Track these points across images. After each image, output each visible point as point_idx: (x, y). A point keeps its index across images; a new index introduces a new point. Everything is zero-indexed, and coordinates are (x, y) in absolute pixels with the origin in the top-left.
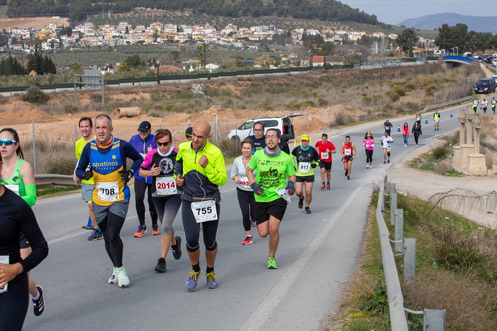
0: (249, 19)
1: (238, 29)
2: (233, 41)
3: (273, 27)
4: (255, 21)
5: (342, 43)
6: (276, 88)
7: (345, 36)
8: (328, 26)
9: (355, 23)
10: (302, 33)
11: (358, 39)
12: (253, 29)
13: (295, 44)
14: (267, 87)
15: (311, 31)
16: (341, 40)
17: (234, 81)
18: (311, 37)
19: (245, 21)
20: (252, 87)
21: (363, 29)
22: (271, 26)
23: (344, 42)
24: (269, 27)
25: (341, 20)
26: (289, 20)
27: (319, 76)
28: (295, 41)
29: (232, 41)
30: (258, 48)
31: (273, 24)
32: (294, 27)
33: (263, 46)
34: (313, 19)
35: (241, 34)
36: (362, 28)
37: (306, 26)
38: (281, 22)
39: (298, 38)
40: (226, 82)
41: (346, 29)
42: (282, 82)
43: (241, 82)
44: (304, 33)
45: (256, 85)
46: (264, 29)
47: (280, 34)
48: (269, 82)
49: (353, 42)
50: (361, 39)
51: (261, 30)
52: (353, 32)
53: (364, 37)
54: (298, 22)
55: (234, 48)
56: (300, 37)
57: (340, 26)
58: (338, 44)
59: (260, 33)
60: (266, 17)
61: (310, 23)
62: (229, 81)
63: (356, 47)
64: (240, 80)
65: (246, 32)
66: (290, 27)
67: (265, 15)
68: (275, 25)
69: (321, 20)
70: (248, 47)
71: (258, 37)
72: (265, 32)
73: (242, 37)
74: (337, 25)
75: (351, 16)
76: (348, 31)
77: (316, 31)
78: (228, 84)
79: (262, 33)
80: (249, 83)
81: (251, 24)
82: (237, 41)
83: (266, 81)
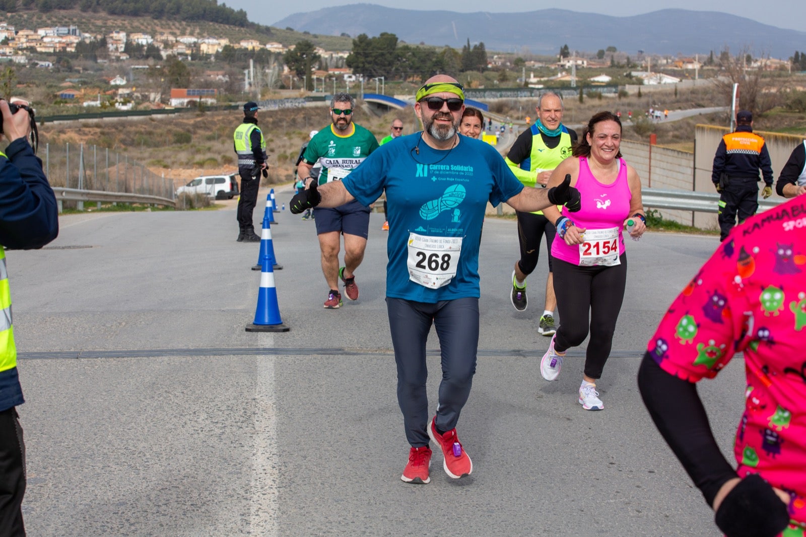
0: (34, 15)
1: (17, 33)
2: (10, 52)
3: (75, 30)
4: (44, 18)
5: (190, 58)
6: (135, 138)
7: (195, 46)
8: (165, 29)
9: (211, 23)
10: (125, 40)
11: (217, 51)
12: (41, 32)
13: (113, 60)
14: (122, 136)
15: (139, 37)
16: (189, 52)
17: (77, 127)
18: (140, 47)
19: (29, 18)
20: (103, 137)
21: (225, 34)
22: (72, 28)
23: (194, 57)
24: (69, 30)
25: (187, 18)
26: (101, 17)
27: (192, 122)
28: (113, 55)
29: (8, 54)
30: (53, 65)
31: (74, 23)
32: (109, 30)
33: (62, 63)
34: (140, 16)
35: (23, 42)
36: (221, 33)
37: (129, 28)
38: (88, 20)
39: (117, 49)
40: (67, 128)
41: (195, 34)
42: (143, 130)
43: (87, 130)
44: (127, 40)
45: (108, 134)
46: (60, 32)
47: (88, 41)
48: (125, 129)
49: (208, 56)
50: (223, 51)
51: (56, 35)
52: (208, 38)
53: (226, 48)
54: (115, 20)
55: (13, 65)
56: (121, 47)
57: (186, 29)
58: (183, 60)
59: (53, 39)
60: (62, 12)
61: (136, 24)
62: (70, 127)
63: (213, 64)
64: (86, 126)
65: (30, 37)
66: (103, 29)
67: (61, 8)
68: (78, 26)
69: (154, 18)
70: (37, 64)
71: (52, 47)
72: (62, 37)
73: (25, 45)
74: (180, 27)
75: (205, 11)
76: (199, 36)
77: (146, 36)
78: (69, 131)
79: (57, 40)
80: (98, 130)
81: (38, 24)
82: (16, 54)
83: (120, 128)
